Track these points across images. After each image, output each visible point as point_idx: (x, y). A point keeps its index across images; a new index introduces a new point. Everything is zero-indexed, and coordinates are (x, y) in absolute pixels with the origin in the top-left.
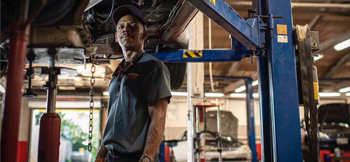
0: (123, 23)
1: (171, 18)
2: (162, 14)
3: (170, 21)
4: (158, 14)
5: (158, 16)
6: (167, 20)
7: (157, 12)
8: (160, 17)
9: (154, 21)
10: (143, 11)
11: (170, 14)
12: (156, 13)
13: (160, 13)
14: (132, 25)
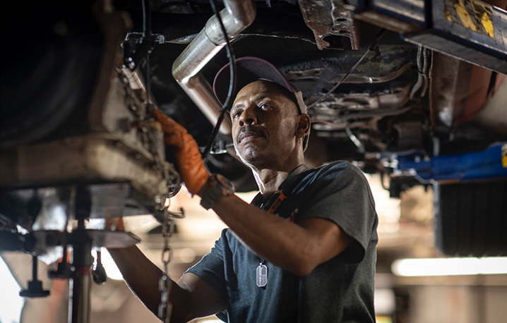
0: (240, 103)
1: (424, 70)
2: (398, 62)
3: (425, 77)
4: (387, 62)
5: (388, 67)
6: (418, 75)
7: (385, 55)
8: (394, 69)
9: (380, 80)
10: (346, 56)
11: (418, 60)
12: (381, 58)
13: (392, 58)
14: (261, 104)
